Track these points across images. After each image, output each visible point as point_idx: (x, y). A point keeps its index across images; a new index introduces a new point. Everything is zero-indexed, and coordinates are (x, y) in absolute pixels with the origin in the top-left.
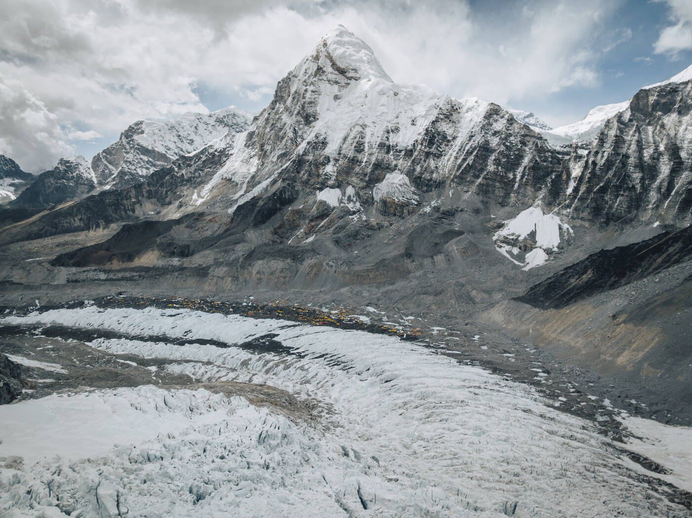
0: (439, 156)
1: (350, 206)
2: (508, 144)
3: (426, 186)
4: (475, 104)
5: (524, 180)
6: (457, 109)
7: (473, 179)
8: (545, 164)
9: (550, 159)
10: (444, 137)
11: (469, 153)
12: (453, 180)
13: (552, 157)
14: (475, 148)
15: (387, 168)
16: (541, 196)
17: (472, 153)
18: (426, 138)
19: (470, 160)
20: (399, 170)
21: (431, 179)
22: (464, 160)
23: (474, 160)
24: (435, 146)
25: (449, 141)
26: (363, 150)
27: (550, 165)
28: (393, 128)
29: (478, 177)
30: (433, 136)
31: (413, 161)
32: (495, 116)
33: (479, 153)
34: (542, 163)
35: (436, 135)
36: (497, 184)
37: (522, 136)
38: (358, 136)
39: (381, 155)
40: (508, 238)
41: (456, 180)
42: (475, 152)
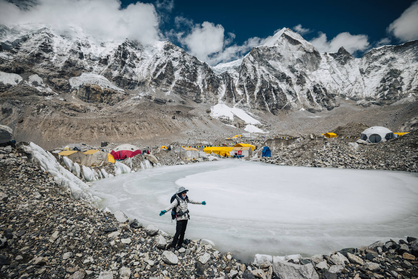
0: (134, 67)
1: (38, 88)
2: (186, 66)
3: (129, 83)
5: (206, 87)
7: (168, 84)
10: (135, 57)
11: (160, 67)
12: (151, 83)
14: (164, 64)
15: (82, 68)
16: (221, 98)
17: (162, 67)
18: (119, 52)
19: (162, 71)
20: (95, 71)
21: (132, 80)
22: (157, 70)
23: (166, 71)
24: (128, 60)
25: (138, 59)
26: (51, 51)
28: (84, 44)
29: (171, 83)
31: (109, 67)
32: (171, 49)
33: (168, 68)
36: (187, 89)
37: (194, 63)
38: (44, 40)
39: (75, 58)
40: (222, 119)
41: (154, 83)
42: (165, 66)
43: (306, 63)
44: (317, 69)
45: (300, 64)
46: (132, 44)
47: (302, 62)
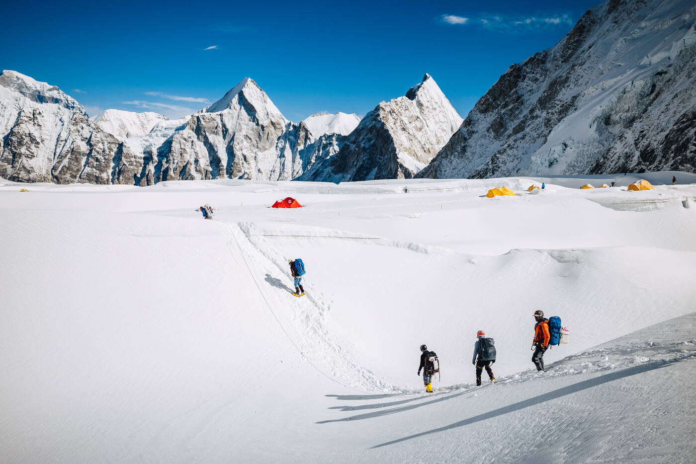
0: (32, 156)
2: (99, 150)
4: (59, 111)
6: (40, 113)
7: (72, 179)
8: (132, 167)
9: (135, 164)
10: (33, 140)
11: (63, 156)
13: (136, 162)
14: (68, 152)
17: (66, 156)
18: (13, 139)
19: (65, 162)
22: (60, 162)
23: (69, 163)
24: (25, 147)
25: (38, 143)
27: (136, 168)
29: (76, 177)
30: (22, 138)
32: (81, 124)
33: (74, 156)
34: (130, 167)
35: (23, 136)
37: (109, 143)
41: (55, 180)
42: (69, 155)
43: (257, 139)
44: (271, 147)
45: (248, 142)
46: (30, 117)
47: (250, 139)
